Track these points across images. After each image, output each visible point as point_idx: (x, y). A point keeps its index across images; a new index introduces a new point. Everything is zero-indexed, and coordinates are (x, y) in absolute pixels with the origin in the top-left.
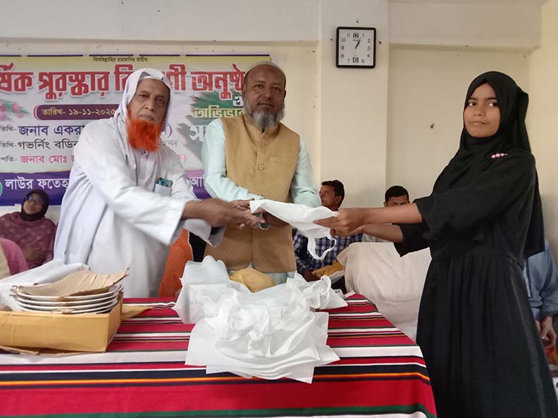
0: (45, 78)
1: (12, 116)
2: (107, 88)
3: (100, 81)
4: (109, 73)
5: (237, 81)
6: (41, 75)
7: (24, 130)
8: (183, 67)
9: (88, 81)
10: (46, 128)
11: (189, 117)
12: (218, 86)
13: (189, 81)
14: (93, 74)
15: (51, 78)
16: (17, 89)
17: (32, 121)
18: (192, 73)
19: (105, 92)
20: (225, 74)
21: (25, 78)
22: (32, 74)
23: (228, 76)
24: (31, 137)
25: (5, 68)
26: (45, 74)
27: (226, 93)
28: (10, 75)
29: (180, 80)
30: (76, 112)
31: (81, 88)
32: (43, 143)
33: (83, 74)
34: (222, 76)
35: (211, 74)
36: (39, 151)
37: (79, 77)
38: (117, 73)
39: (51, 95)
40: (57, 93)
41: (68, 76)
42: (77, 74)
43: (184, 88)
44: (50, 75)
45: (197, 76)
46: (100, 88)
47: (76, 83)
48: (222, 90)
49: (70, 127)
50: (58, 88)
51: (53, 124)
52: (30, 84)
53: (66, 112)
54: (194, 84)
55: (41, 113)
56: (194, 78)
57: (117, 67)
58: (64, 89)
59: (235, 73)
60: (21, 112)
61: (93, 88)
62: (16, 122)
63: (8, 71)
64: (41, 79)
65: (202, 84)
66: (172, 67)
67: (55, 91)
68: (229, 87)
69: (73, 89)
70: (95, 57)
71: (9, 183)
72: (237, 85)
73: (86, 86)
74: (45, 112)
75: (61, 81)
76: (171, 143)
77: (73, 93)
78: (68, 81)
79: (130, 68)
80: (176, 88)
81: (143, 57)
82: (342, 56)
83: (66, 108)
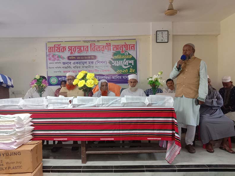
0: (70, 48)
1: (60, 59)
2: (88, 51)
3: (86, 48)
4: (88, 46)
5: (126, 47)
6: (69, 47)
7: (64, 63)
8: (110, 44)
9: (82, 49)
10: (71, 62)
11: (112, 59)
12: (120, 49)
13: (112, 48)
14: (84, 46)
15: (71, 48)
16: (62, 51)
17: (66, 60)
18: (113, 45)
19: (87, 52)
20: (122, 45)
21: (64, 48)
22: (66, 47)
23: (123, 46)
24: (66, 65)
25: (58, 45)
26: (70, 47)
27: (123, 51)
28: (60, 47)
29: (109, 47)
30: (79, 58)
31: (80, 51)
32: (70, 67)
33: (81, 46)
34: (121, 46)
35: (118, 46)
36: (69, 69)
37: (80, 47)
38: (91, 46)
39: (72, 53)
40: (73, 52)
41: (76, 47)
42: (79, 46)
43: (110, 50)
44: (71, 47)
45: (114, 46)
46: (86, 51)
47: (79, 49)
48: (122, 50)
49: (77, 62)
50: (74, 51)
51: (72, 61)
52: (65, 50)
53: (76, 58)
54: (113, 49)
55: (69, 58)
56: (113, 47)
57: (91, 44)
58: (75, 51)
59: (125, 45)
60: (63, 58)
61: (84, 51)
62: (62, 61)
63: (59, 46)
64: (69, 48)
65: (116, 49)
66: (107, 44)
67: (73, 51)
68: (124, 49)
69: (78, 51)
70: (84, 41)
71: (60, 79)
72: (126, 49)
73: (82, 50)
74: (70, 58)
75: (74, 49)
76: (106, 66)
77: (78, 52)
78: (76, 49)
79: (95, 44)
80: (108, 50)
81: (98, 41)
82: (158, 39)
83: (76, 57)
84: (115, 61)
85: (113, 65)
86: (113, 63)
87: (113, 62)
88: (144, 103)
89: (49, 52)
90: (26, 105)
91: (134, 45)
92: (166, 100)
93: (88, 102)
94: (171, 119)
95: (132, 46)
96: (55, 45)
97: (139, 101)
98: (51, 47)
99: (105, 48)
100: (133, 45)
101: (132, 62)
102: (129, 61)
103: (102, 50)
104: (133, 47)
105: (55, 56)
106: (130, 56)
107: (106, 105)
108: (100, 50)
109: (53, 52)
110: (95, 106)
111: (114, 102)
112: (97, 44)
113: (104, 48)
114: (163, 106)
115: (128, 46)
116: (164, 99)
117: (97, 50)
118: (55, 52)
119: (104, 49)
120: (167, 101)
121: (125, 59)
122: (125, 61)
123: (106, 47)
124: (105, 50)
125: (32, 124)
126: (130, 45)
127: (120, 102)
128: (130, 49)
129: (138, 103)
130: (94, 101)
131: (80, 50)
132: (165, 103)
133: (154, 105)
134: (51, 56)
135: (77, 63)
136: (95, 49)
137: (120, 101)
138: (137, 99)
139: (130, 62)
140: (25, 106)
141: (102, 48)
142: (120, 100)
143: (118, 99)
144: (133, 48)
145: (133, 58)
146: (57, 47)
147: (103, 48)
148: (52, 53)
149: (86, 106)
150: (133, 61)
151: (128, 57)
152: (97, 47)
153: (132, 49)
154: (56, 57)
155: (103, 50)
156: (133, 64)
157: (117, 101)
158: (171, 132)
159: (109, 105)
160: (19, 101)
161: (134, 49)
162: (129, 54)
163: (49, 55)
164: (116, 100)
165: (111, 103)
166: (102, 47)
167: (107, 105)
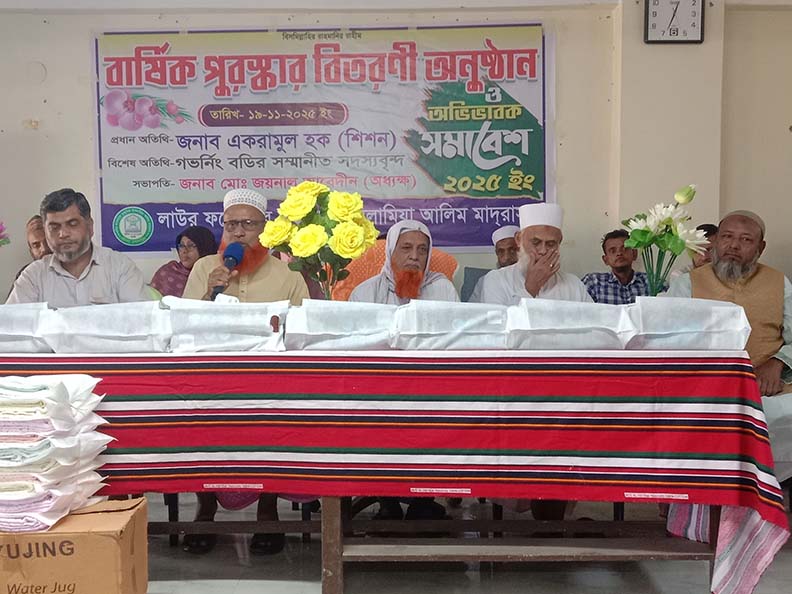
0: (214, 64)
1: (168, 121)
2: (302, 79)
4: (305, 56)
5: (492, 64)
6: (208, 60)
7: (184, 141)
8: (413, 46)
9: (275, 69)
10: (217, 138)
11: (421, 121)
12: (464, 73)
13: (421, 67)
14: (282, 59)
15: (222, 65)
16: (173, 81)
17: (196, 128)
18: (426, 54)
19: (300, 84)
20: (474, 54)
21: (185, 63)
22: (195, 58)
23: (479, 57)
24: (195, 152)
25: (157, 50)
26: (214, 59)
27: (475, 83)
28: (163, 60)
29: (408, 64)
30: (259, 115)
31: (265, 80)
32: (212, 161)
33: (268, 58)
34: (470, 57)
35: (453, 55)
36: (207, 172)
37: (262, 63)
38: (318, 56)
39: (222, 90)
40: (231, 86)
41: (246, 61)
42: (259, 58)
43: (413, 78)
44: (221, 60)
45: (433, 58)
46: (293, 79)
47: (259, 72)
48: (470, 79)
49: (250, 137)
50: (232, 80)
51: (226, 133)
52: (192, 73)
53: (244, 115)
54: (429, 71)
55: (208, 116)
56: (429, 62)
57: (318, 48)
58: (241, 80)
59: (490, 53)
60: (180, 116)
61: (283, 80)
62: (173, 129)
63: (162, 55)
64: (208, 66)
65: (441, 70)
66: (396, 46)
67: (228, 83)
68: (480, 74)
69: (254, 81)
70: (285, 32)
71: (163, 217)
72: (492, 71)
73: (273, 77)
74: (214, 114)
75: (236, 69)
76: (394, 159)
77: (255, 86)
78: (246, 68)
79: (336, 48)
80: (403, 78)
81: (355, 32)
82: (654, 26)
83: (244, 108)
84: (438, 135)
85: (427, 151)
86: (427, 144)
87: (426, 136)
88: (613, 334)
89: (110, 81)
90: (71, 337)
91: (536, 51)
92: (714, 319)
93: (354, 329)
94: (733, 409)
95: (521, 61)
96: (138, 50)
97: (589, 325)
98: (119, 61)
99: (387, 69)
100: (527, 56)
101: (521, 137)
102: (505, 132)
103: (373, 79)
104: (529, 63)
105: (142, 102)
106: (514, 107)
107: (435, 341)
108: (363, 76)
109: (129, 82)
110: (385, 346)
111: (471, 328)
112: (348, 46)
113: (382, 67)
114: (697, 347)
115: (505, 57)
116: (707, 314)
117: (347, 75)
118: (139, 82)
119: (382, 71)
120: (719, 323)
121: (487, 124)
122: (488, 134)
123: (391, 64)
124: (387, 76)
125: (100, 421)
126: (510, 53)
127: (502, 326)
128: (510, 75)
129: (584, 331)
130: (380, 322)
131: (264, 75)
132: (708, 334)
133: (656, 343)
134: (119, 105)
135: (250, 140)
136: (338, 72)
137: (499, 322)
138: (577, 315)
139: (513, 137)
140: (70, 339)
141: (372, 67)
142: (499, 317)
143: (490, 314)
144: (526, 67)
145: (525, 120)
146: (148, 60)
147: (377, 67)
148: (125, 91)
149: (342, 342)
150: (525, 133)
151: (501, 113)
152: (350, 60)
153: (521, 71)
154: (146, 108)
155: (377, 76)
156: (525, 150)
157: (484, 323)
158: (734, 465)
159: (451, 342)
160: (38, 316)
161: (533, 74)
162: (507, 99)
163: (111, 97)
164: (481, 318)
165: (459, 331)
166: (375, 60)
167: (441, 341)
